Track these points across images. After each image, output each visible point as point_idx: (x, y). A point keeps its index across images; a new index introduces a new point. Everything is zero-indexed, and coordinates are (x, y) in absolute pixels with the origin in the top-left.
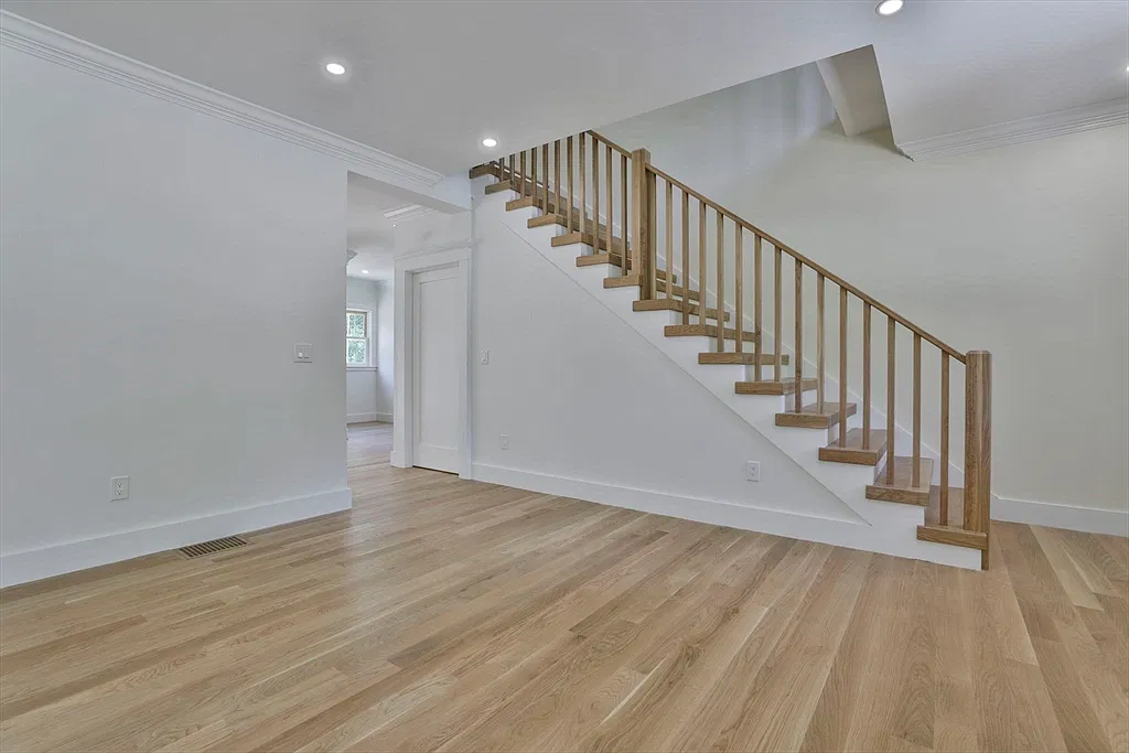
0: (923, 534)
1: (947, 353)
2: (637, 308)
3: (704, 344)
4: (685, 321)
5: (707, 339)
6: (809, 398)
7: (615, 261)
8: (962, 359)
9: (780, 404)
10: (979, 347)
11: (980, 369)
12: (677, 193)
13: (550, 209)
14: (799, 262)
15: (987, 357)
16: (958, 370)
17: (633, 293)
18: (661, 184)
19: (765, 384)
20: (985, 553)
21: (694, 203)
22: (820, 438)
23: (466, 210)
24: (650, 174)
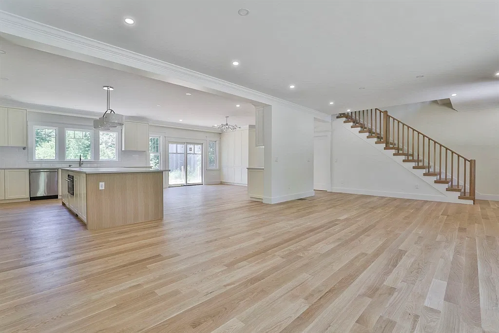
0: (459, 198)
1: (465, 160)
2: (385, 149)
3: (403, 157)
4: (398, 152)
5: (404, 156)
6: (431, 170)
7: (378, 138)
8: (469, 161)
9: (424, 171)
10: (473, 159)
11: (473, 163)
12: (396, 122)
13: (357, 123)
14: (429, 139)
15: (475, 161)
16: (468, 163)
17: (384, 145)
18: (391, 119)
19: (420, 167)
20: (474, 201)
21: (401, 125)
22: (435, 178)
23: (329, 122)
24: (387, 117)
